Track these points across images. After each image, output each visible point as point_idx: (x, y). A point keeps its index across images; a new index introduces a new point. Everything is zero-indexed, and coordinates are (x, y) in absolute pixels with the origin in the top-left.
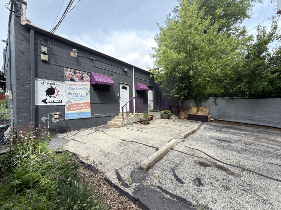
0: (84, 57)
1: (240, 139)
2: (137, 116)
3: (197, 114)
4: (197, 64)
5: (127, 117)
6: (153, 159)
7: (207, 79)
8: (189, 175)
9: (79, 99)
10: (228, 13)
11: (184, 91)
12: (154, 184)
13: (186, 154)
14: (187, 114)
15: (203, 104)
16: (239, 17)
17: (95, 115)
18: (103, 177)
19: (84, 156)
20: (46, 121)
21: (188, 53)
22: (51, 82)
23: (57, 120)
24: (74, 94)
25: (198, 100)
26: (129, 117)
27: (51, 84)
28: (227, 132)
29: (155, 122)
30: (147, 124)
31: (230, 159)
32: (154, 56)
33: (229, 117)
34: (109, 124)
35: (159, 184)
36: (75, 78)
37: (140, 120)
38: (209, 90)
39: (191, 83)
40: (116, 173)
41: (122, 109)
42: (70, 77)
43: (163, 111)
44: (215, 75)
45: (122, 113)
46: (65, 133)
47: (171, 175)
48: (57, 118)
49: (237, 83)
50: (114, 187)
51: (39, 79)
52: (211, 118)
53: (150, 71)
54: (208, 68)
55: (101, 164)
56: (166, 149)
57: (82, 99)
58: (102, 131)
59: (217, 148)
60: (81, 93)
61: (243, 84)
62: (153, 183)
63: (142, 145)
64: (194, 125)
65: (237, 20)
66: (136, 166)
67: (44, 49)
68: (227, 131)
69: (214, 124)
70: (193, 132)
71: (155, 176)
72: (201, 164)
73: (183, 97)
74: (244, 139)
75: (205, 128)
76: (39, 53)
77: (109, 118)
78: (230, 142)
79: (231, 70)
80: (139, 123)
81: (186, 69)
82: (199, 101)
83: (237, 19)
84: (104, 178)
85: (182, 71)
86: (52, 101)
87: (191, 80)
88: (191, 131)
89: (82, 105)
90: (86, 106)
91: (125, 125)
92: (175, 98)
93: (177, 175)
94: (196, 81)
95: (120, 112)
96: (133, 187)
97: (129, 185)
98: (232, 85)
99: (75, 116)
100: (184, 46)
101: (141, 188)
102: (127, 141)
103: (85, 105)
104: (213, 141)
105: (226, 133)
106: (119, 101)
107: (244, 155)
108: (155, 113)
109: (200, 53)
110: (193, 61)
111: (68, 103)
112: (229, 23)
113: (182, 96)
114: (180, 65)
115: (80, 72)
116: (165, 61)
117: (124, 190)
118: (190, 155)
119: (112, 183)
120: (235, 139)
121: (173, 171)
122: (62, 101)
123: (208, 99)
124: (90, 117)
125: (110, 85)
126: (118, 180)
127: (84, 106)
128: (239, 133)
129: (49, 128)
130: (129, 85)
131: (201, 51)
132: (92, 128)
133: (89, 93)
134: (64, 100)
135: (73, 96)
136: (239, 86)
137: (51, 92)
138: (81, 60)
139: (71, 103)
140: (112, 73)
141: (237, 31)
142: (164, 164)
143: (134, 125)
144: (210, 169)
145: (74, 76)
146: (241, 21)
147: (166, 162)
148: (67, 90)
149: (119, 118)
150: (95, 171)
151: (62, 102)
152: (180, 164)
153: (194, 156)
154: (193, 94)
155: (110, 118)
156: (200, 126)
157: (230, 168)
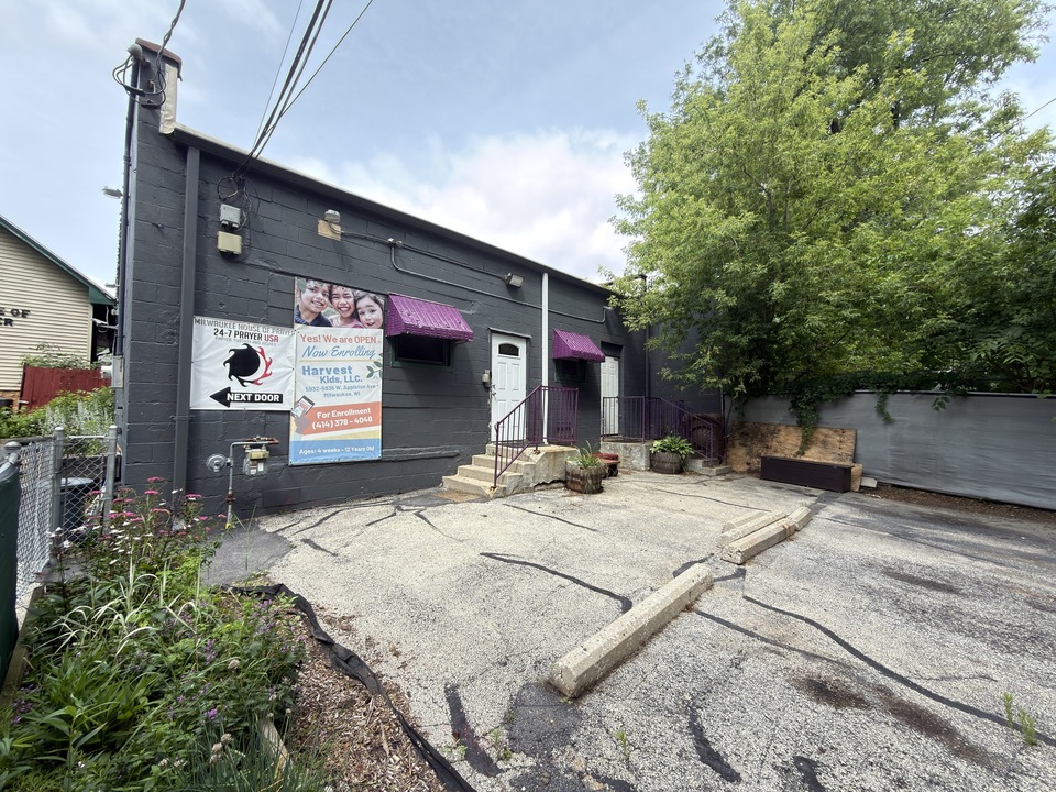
0: (365, 239)
1: (1005, 578)
2: (554, 459)
3: (803, 458)
4: (802, 254)
5: (516, 462)
6: (605, 651)
7: (846, 313)
8: (763, 742)
9: (339, 392)
10: (935, 47)
11: (746, 363)
12: (602, 770)
13: (751, 634)
14: (759, 456)
15: (828, 416)
16: (984, 58)
17: (397, 451)
18: (395, 711)
19: (337, 616)
20: (221, 469)
21: (763, 211)
22: (249, 328)
23: (261, 467)
24: (324, 372)
25: (805, 399)
26: (523, 463)
27: (246, 335)
28: (939, 544)
29: (625, 484)
30: (594, 492)
31: (960, 678)
32: (625, 229)
33: (948, 474)
34: (446, 487)
35: (623, 773)
36: (328, 313)
37: (567, 473)
38: (856, 360)
39: (776, 332)
40: (448, 700)
41: (497, 431)
42: (314, 309)
43: (658, 439)
44: (880, 296)
45: (497, 445)
46: (286, 514)
47: (681, 732)
48: (259, 460)
49: (982, 330)
50: (431, 767)
51: (206, 319)
52: (864, 474)
53: (611, 284)
54: (850, 271)
55: (397, 654)
56: (662, 608)
57: (352, 392)
58: (418, 515)
59: (893, 617)
60: (350, 368)
61: (1010, 333)
62: (598, 763)
63: (566, 582)
64: (789, 506)
65: (977, 72)
66: (533, 676)
67: (230, 214)
68: (937, 540)
69: (879, 502)
70: (787, 535)
71: (608, 731)
72: (821, 691)
73: (742, 385)
74: (1024, 582)
75: (838, 518)
76: (211, 227)
77: (449, 464)
78: (957, 593)
79: (954, 276)
80: (562, 485)
81: (754, 275)
82: (808, 403)
83: (975, 68)
84: (398, 718)
85: (737, 284)
86: (246, 397)
87: (777, 320)
88: (773, 530)
89: (351, 412)
90: (367, 415)
91: (504, 494)
92: (708, 390)
93: (708, 734)
94: (799, 320)
95: (489, 441)
96: (511, 772)
97: (495, 760)
98: (958, 340)
99: (325, 451)
100: (749, 186)
101: (546, 780)
102: (505, 561)
103: (361, 412)
104: (874, 584)
105: (936, 545)
106: (488, 398)
107: (1032, 664)
108: (625, 448)
109: (814, 209)
110: (784, 242)
111: (302, 405)
112: (941, 86)
113: (736, 383)
114: (731, 259)
115: (349, 291)
116: (671, 246)
117: (470, 781)
118: (766, 641)
119: (427, 746)
120: (980, 576)
121: (691, 711)
122: (281, 396)
123: (850, 395)
124: (377, 458)
125: (455, 340)
126: (454, 734)
127: (358, 416)
128: (999, 552)
129: (231, 496)
130: (527, 339)
131: (820, 203)
132: (382, 499)
133: (377, 369)
134: (290, 393)
135: (322, 380)
136: (992, 345)
137: (244, 363)
138: (353, 247)
139: (313, 404)
140: (464, 295)
141: (977, 116)
142: (651, 678)
143: (541, 494)
144: (863, 718)
145: (328, 308)
146: (997, 72)
147: (663, 666)
148: (300, 358)
149: (485, 463)
150: (367, 682)
151: (281, 401)
152: (723, 682)
153: (785, 647)
154: (785, 374)
155: (452, 462)
156: (814, 510)
157: (959, 721)
